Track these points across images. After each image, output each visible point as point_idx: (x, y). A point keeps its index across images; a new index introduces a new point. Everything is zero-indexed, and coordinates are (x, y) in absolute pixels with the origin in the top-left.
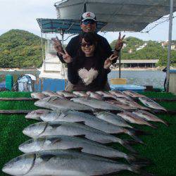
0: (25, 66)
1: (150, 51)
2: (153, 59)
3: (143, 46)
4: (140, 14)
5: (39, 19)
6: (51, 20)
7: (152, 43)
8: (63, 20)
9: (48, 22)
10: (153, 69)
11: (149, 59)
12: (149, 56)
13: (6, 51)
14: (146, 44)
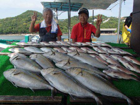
1: (112, 23)
2: (113, 28)
3: (107, 20)
5: (42, 2)
6: (50, 3)
8: (57, 3)
9: (48, 4)
10: (113, 34)
12: (111, 26)
13: (25, 24)
14: (109, 19)
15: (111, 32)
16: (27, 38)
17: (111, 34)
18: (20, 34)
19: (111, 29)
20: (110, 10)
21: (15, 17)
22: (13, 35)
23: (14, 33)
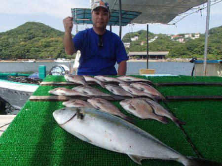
0: (42, 57)
1: (162, 42)
2: (163, 51)
3: (154, 39)
4: (171, 5)
7: (162, 36)
10: (163, 60)
11: (159, 51)
12: (160, 48)
13: (22, 43)
14: (156, 37)
15: (160, 57)
16: (44, 71)
17: (159, 60)
18: (15, 60)
19: (160, 52)
20: (174, 24)
21: (7, 32)
22: (3, 61)
23: (4, 59)
